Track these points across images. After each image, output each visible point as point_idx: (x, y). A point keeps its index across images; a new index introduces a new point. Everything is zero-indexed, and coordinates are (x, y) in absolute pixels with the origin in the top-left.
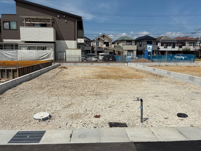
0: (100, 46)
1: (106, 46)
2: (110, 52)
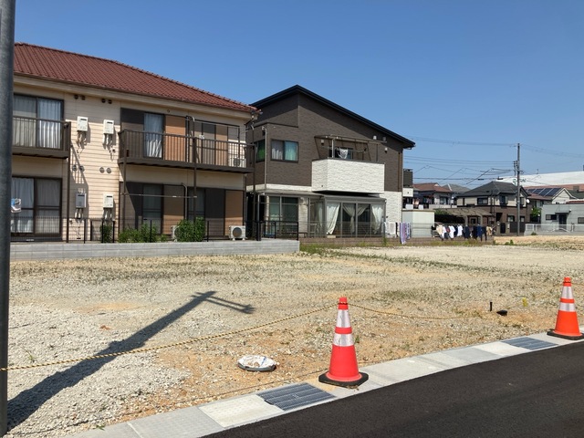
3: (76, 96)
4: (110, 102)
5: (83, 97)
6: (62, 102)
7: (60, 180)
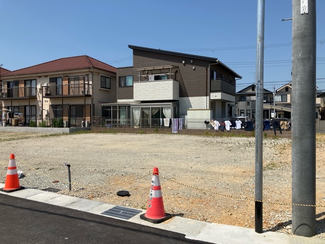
0: (289, 102)
3: (39, 77)
4: (47, 76)
5: (41, 77)
6: (36, 80)
7: (36, 106)
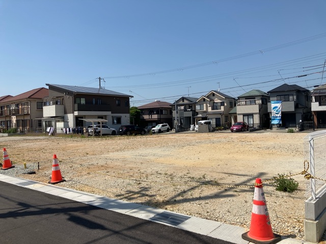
0: (205, 110)
1: (212, 110)
2: (216, 118)
7: (11, 121)
